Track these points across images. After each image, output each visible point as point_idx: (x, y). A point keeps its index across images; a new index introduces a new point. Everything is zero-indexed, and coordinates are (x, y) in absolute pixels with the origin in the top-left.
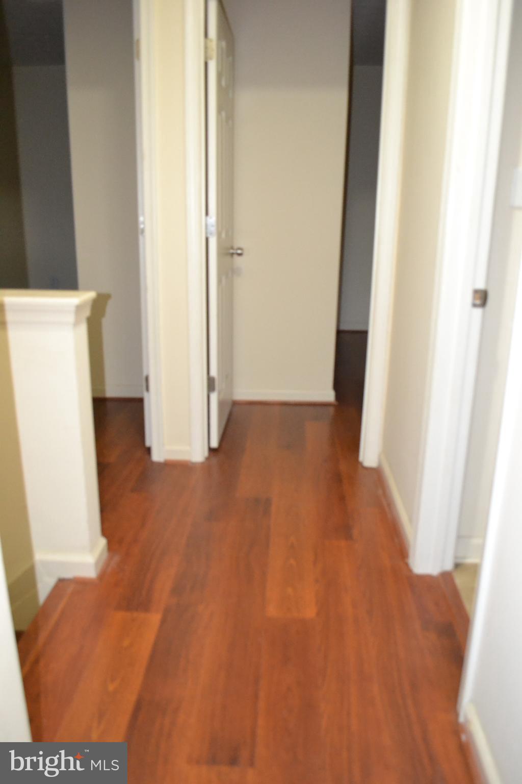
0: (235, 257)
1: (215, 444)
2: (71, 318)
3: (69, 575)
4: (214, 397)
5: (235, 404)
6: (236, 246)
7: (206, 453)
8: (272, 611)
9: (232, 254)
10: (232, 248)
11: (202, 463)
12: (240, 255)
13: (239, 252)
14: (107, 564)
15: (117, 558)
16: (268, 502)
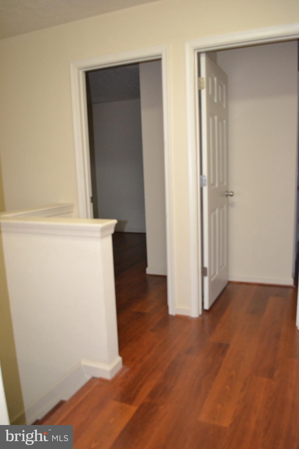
0: (229, 197)
1: (207, 307)
2: (99, 234)
3: (98, 375)
4: (206, 279)
5: (229, 283)
6: (230, 190)
7: (200, 313)
8: (203, 418)
9: (227, 195)
10: (227, 192)
11: (197, 318)
12: (232, 196)
13: (231, 194)
14: (120, 372)
15: (127, 370)
16: (227, 346)
